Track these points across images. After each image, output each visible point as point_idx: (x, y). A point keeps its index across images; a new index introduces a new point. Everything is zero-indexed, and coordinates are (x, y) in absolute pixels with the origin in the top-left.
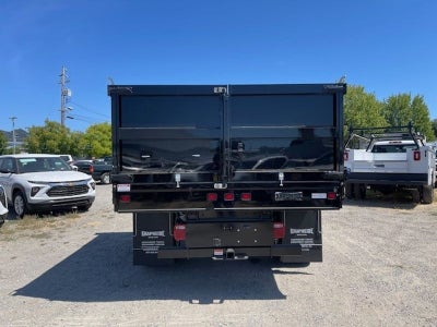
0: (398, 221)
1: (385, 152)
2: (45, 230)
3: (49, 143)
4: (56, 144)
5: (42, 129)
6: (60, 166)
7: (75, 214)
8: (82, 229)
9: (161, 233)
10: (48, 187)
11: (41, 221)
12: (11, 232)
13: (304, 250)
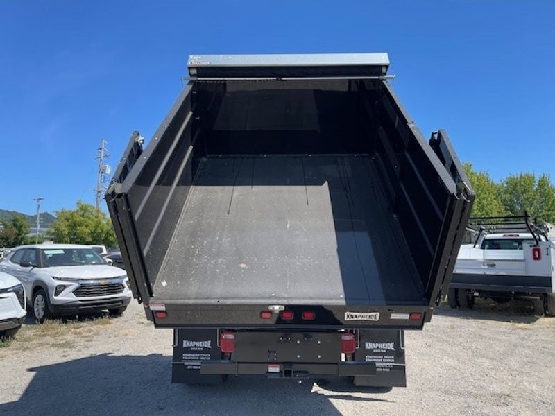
0: (513, 338)
1: (499, 248)
2: (69, 337)
3: (80, 229)
4: (88, 231)
5: (72, 214)
6: (92, 259)
7: (106, 319)
8: (113, 339)
9: (207, 344)
10: (76, 285)
11: (64, 327)
12: (28, 340)
13: (381, 370)
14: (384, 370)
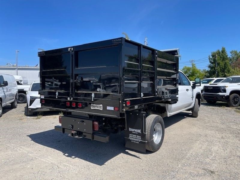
13: (135, 142)
14: (136, 142)
